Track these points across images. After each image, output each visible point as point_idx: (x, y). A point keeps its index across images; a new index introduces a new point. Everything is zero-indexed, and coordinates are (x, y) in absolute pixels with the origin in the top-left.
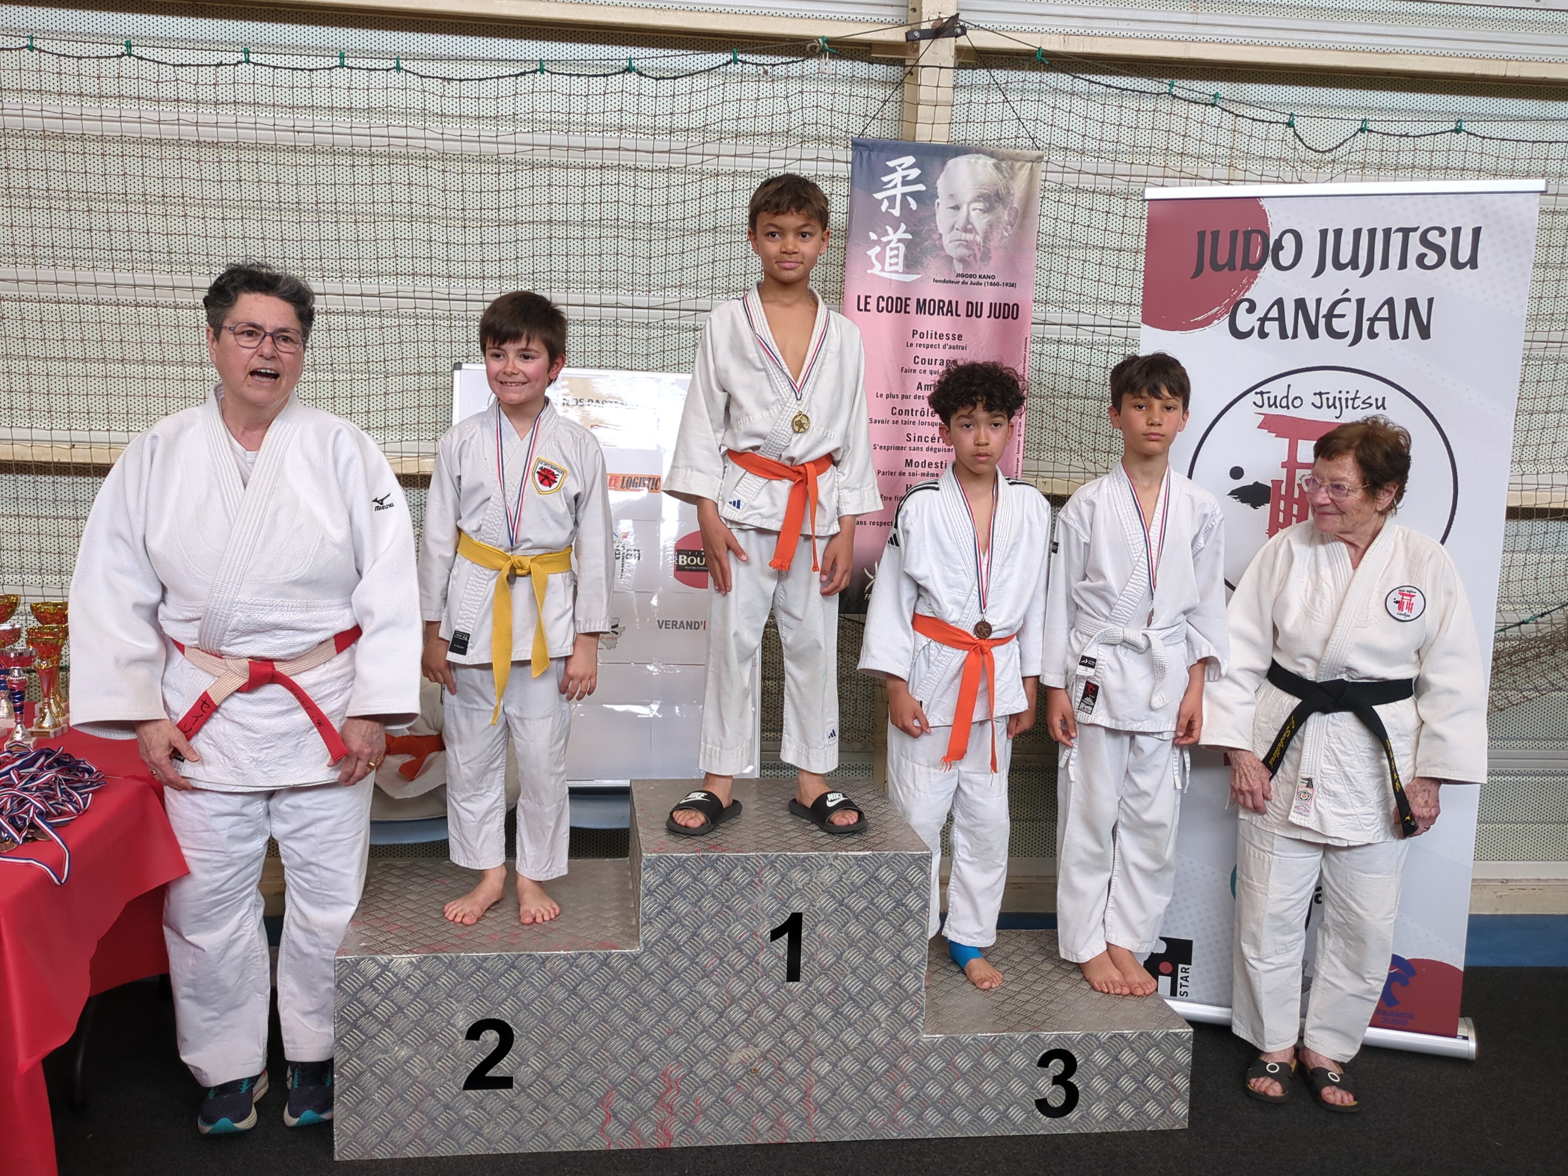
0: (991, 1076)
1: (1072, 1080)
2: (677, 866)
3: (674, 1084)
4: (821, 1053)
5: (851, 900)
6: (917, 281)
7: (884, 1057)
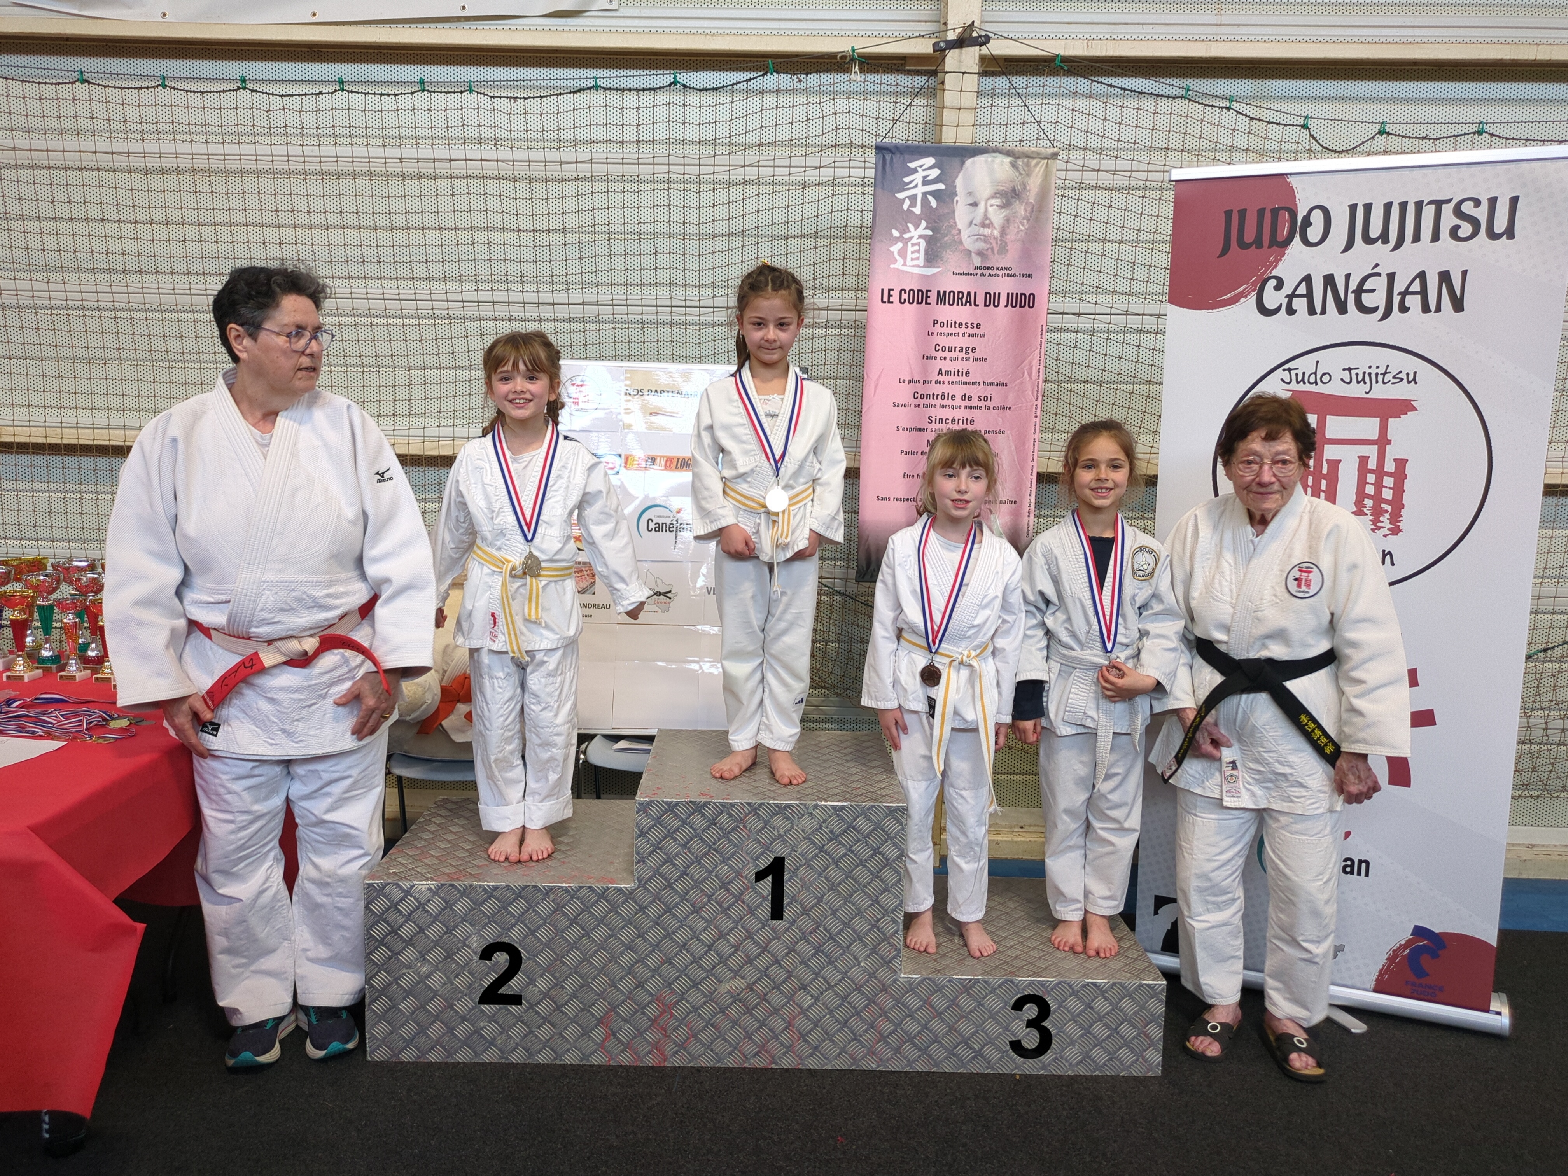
0: (965, 1016)
1: (1045, 1024)
2: (667, 811)
3: (667, 1009)
4: (804, 987)
5: (830, 847)
6: (935, 275)
7: (863, 994)
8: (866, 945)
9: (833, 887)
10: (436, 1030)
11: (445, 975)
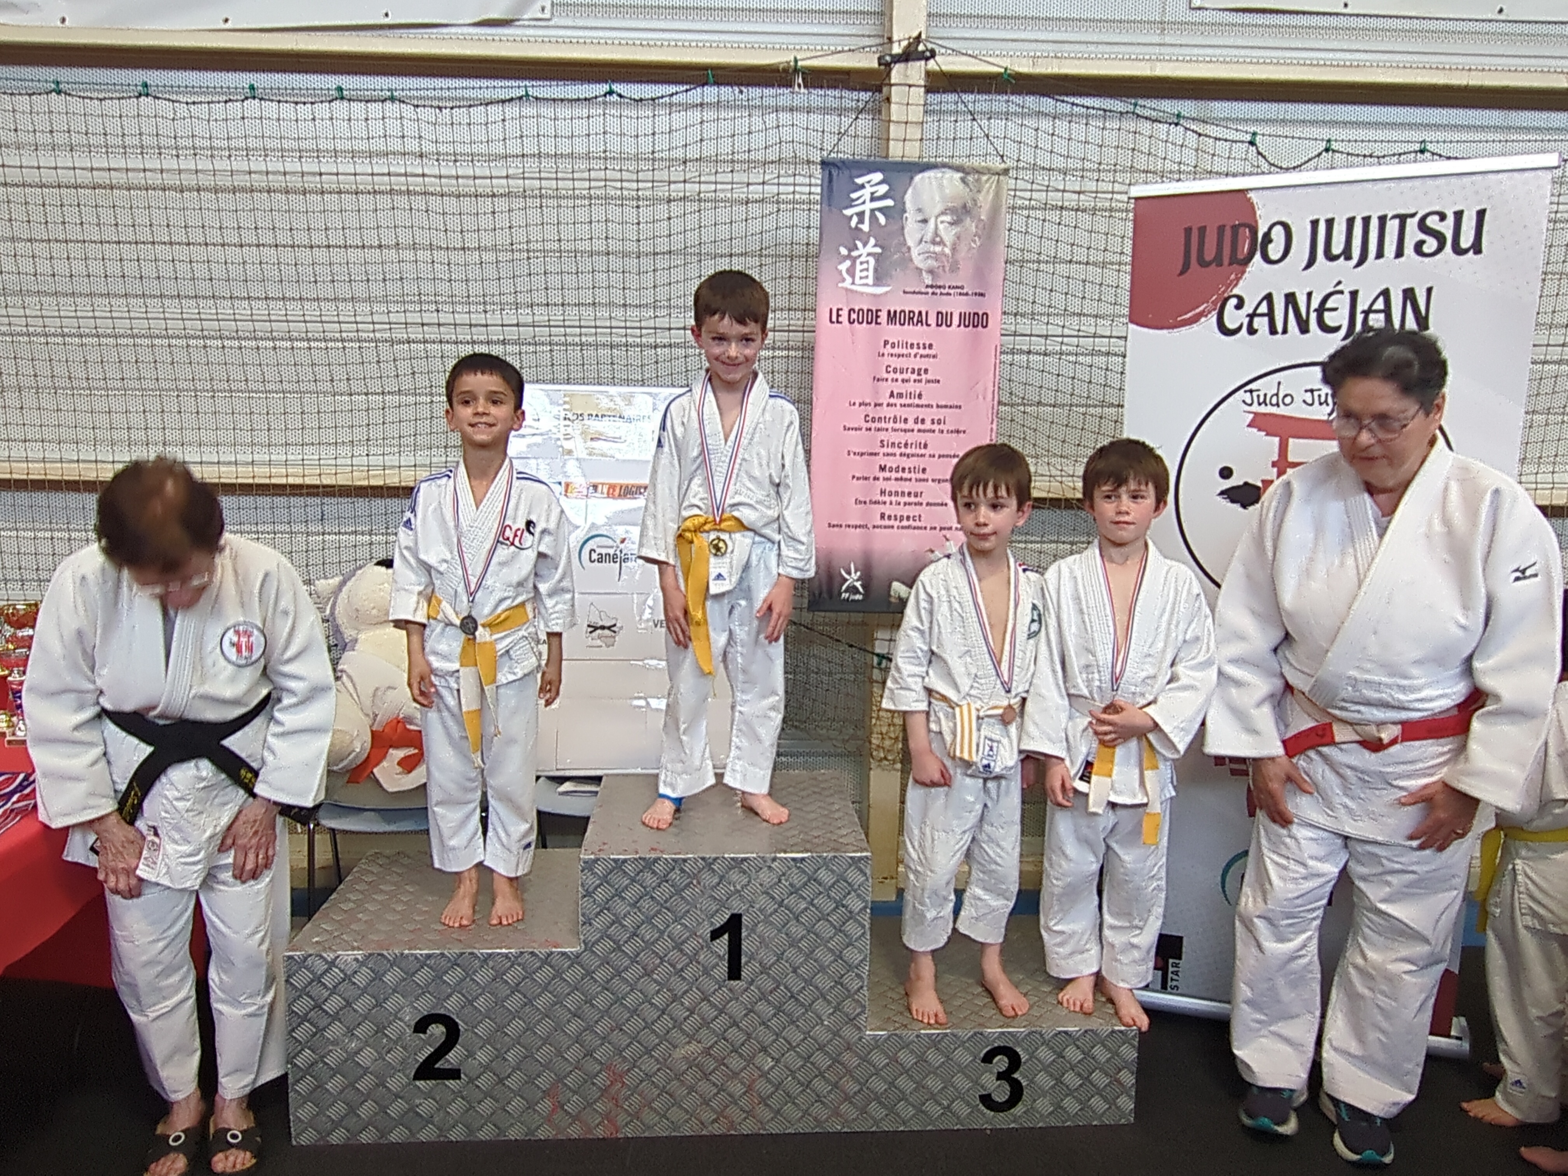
0: (934, 1072)
1: (1016, 1076)
2: (614, 869)
3: (618, 1077)
4: (764, 1049)
5: (791, 901)
6: (887, 293)
7: (826, 1053)
8: (829, 1003)
9: (794, 943)
10: (366, 1110)
11: (376, 1051)
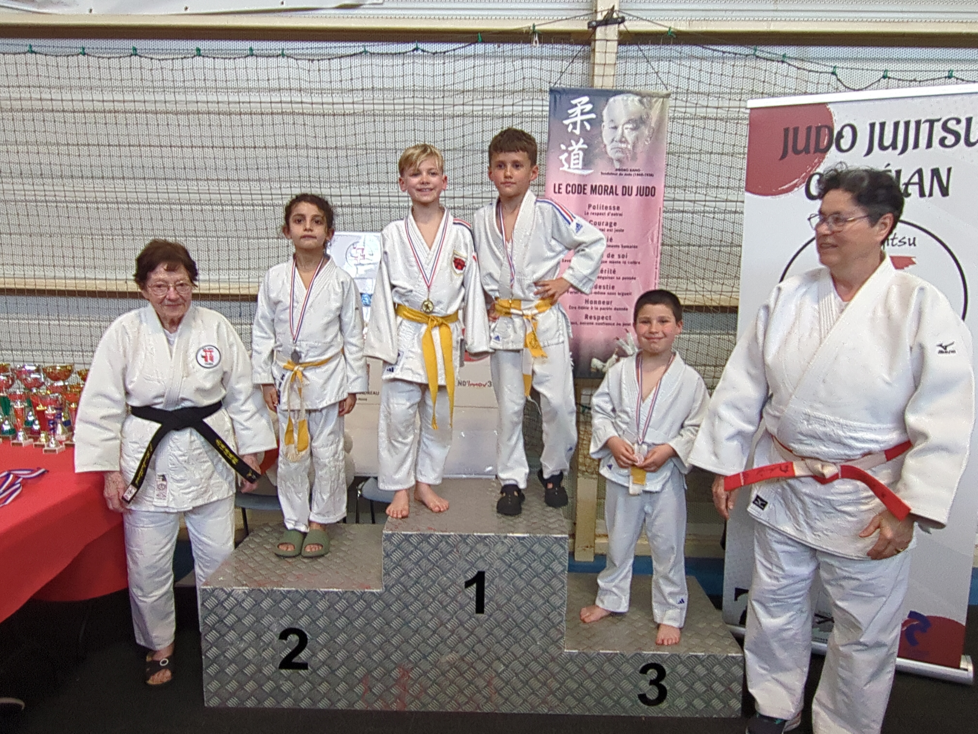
0: (609, 678)
1: (662, 683)
2: (404, 540)
3: (405, 672)
4: (498, 659)
5: (516, 564)
6: (589, 175)
7: (538, 663)
8: (540, 630)
9: (518, 591)
10: (250, 686)
11: (256, 650)
